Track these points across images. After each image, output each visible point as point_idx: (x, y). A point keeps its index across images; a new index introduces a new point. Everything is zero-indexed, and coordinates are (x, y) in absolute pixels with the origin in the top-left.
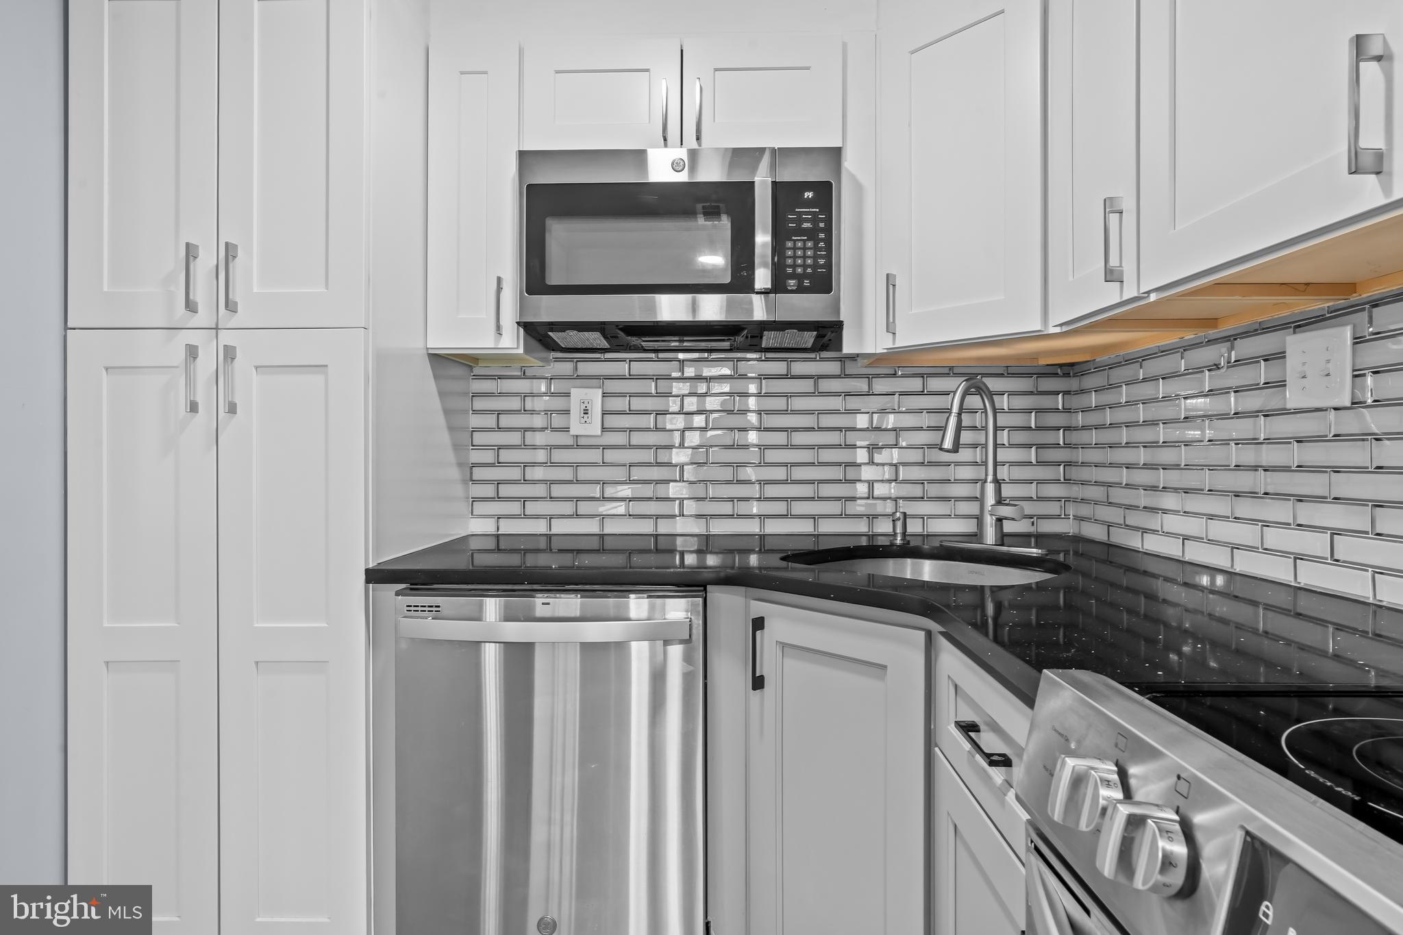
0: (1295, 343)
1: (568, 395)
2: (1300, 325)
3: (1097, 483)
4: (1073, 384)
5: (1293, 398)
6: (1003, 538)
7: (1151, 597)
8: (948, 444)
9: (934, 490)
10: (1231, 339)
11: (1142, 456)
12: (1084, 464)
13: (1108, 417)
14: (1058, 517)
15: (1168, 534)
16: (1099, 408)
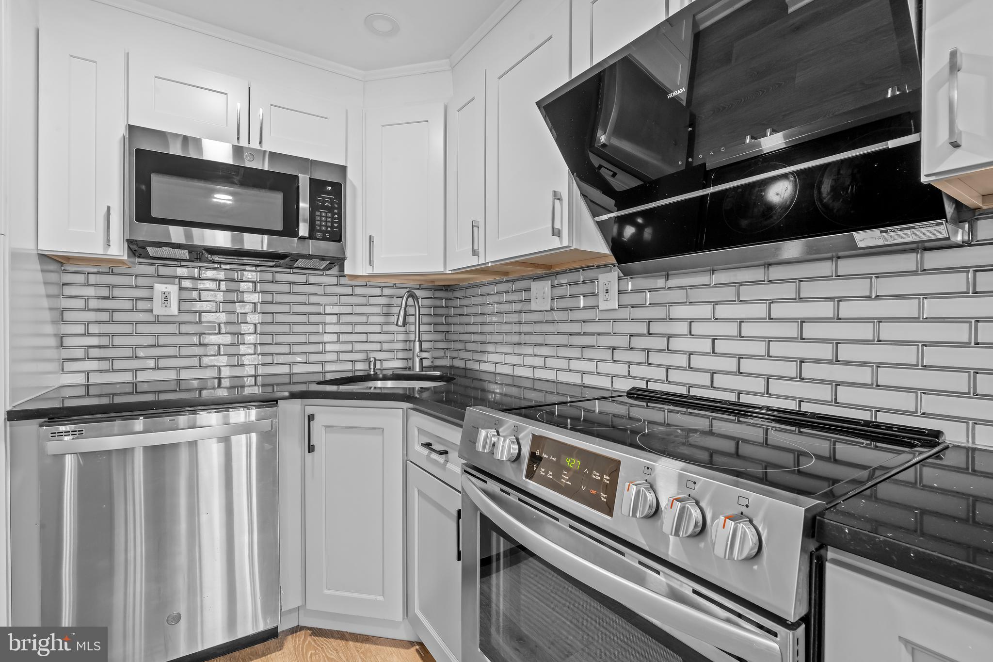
1: (152, 288)
2: (536, 278)
3: (461, 341)
4: (449, 294)
5: (534, 306)
6: (422, 368)
7: (483, 390)
8: (400, 323)
9: (386, 346)
10: (513, 281)
11: (478, 328)
12: (455, 332)
13: (466, 311)
14: (443, 358)
15: (490, 362)
16: (461, 306)
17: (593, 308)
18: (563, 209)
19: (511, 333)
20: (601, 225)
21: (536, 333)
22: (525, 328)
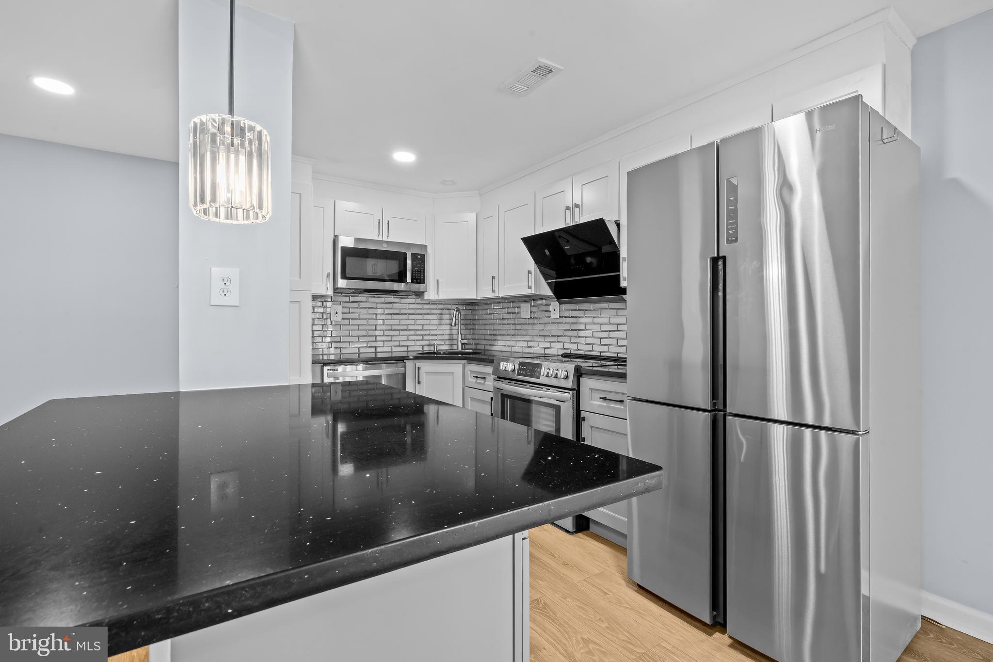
0: (522, 305)
2: (523, 302)
3: (481, 334)
4: (474, 307)
5: (521, 316)
8: (453, 324)
9: (440, 337)
10: (511, 302)
11: (492, 327)
12: (477, 329)
13: (484, 317)
14: (470, 344)
15: (499, 345)
16: (482, 314)
17: (549, 317)
18: (532, 278)
19: (510, 330)
20: (548, 284)
21: (523, 329)
22: (518, 327)
